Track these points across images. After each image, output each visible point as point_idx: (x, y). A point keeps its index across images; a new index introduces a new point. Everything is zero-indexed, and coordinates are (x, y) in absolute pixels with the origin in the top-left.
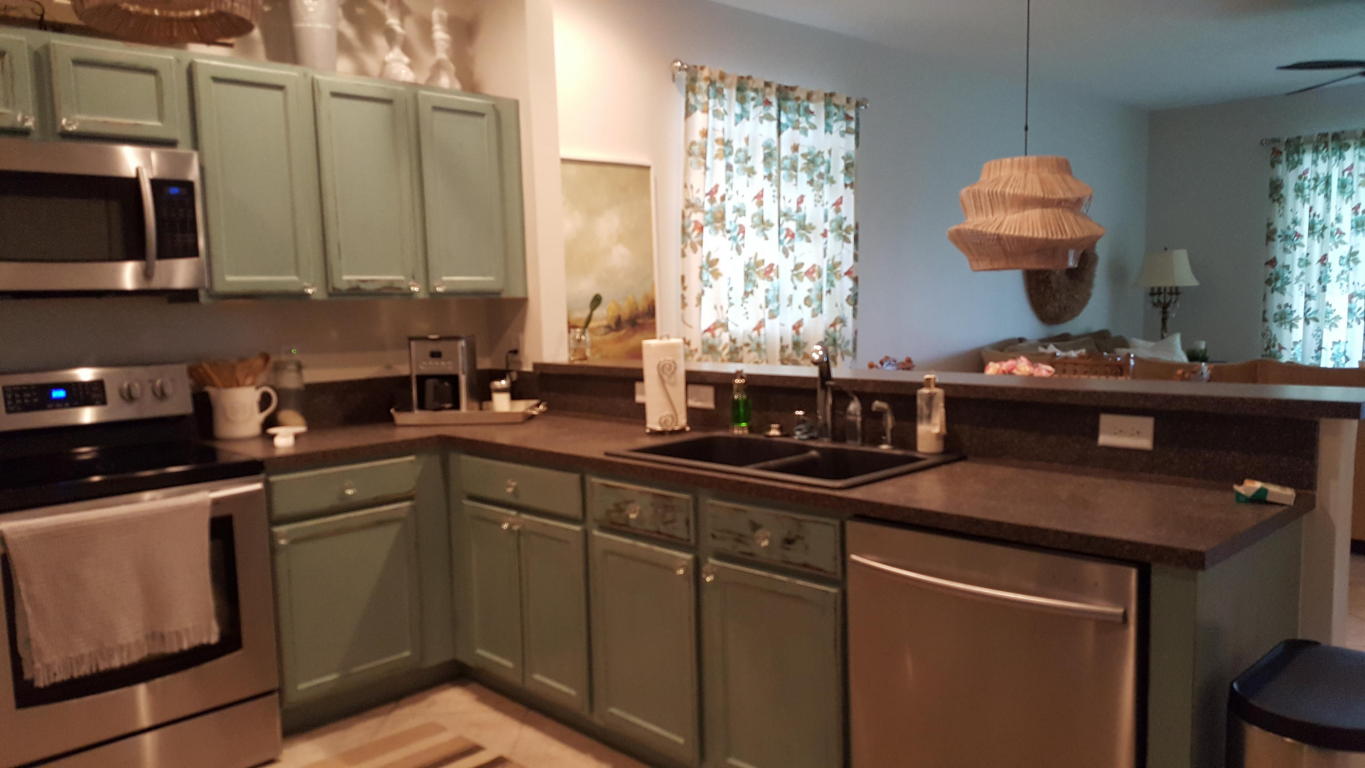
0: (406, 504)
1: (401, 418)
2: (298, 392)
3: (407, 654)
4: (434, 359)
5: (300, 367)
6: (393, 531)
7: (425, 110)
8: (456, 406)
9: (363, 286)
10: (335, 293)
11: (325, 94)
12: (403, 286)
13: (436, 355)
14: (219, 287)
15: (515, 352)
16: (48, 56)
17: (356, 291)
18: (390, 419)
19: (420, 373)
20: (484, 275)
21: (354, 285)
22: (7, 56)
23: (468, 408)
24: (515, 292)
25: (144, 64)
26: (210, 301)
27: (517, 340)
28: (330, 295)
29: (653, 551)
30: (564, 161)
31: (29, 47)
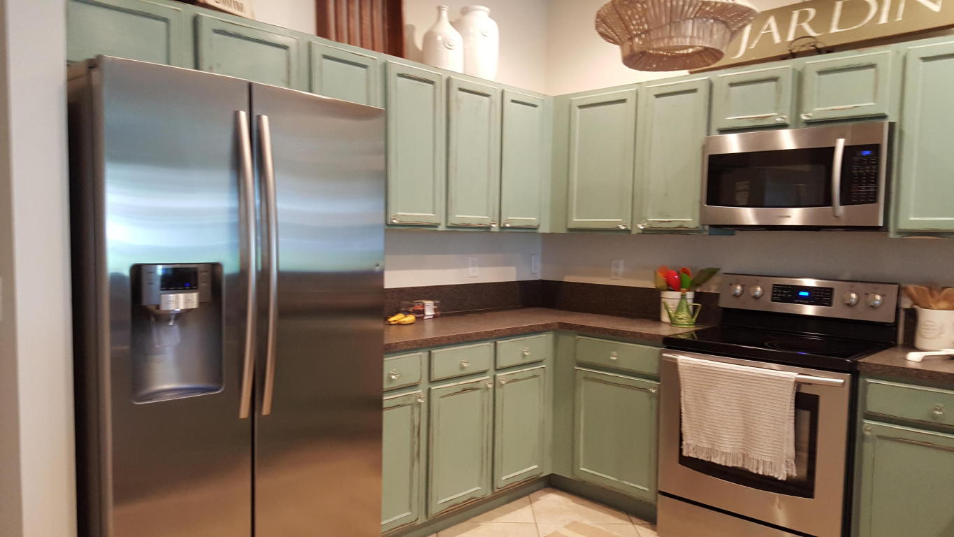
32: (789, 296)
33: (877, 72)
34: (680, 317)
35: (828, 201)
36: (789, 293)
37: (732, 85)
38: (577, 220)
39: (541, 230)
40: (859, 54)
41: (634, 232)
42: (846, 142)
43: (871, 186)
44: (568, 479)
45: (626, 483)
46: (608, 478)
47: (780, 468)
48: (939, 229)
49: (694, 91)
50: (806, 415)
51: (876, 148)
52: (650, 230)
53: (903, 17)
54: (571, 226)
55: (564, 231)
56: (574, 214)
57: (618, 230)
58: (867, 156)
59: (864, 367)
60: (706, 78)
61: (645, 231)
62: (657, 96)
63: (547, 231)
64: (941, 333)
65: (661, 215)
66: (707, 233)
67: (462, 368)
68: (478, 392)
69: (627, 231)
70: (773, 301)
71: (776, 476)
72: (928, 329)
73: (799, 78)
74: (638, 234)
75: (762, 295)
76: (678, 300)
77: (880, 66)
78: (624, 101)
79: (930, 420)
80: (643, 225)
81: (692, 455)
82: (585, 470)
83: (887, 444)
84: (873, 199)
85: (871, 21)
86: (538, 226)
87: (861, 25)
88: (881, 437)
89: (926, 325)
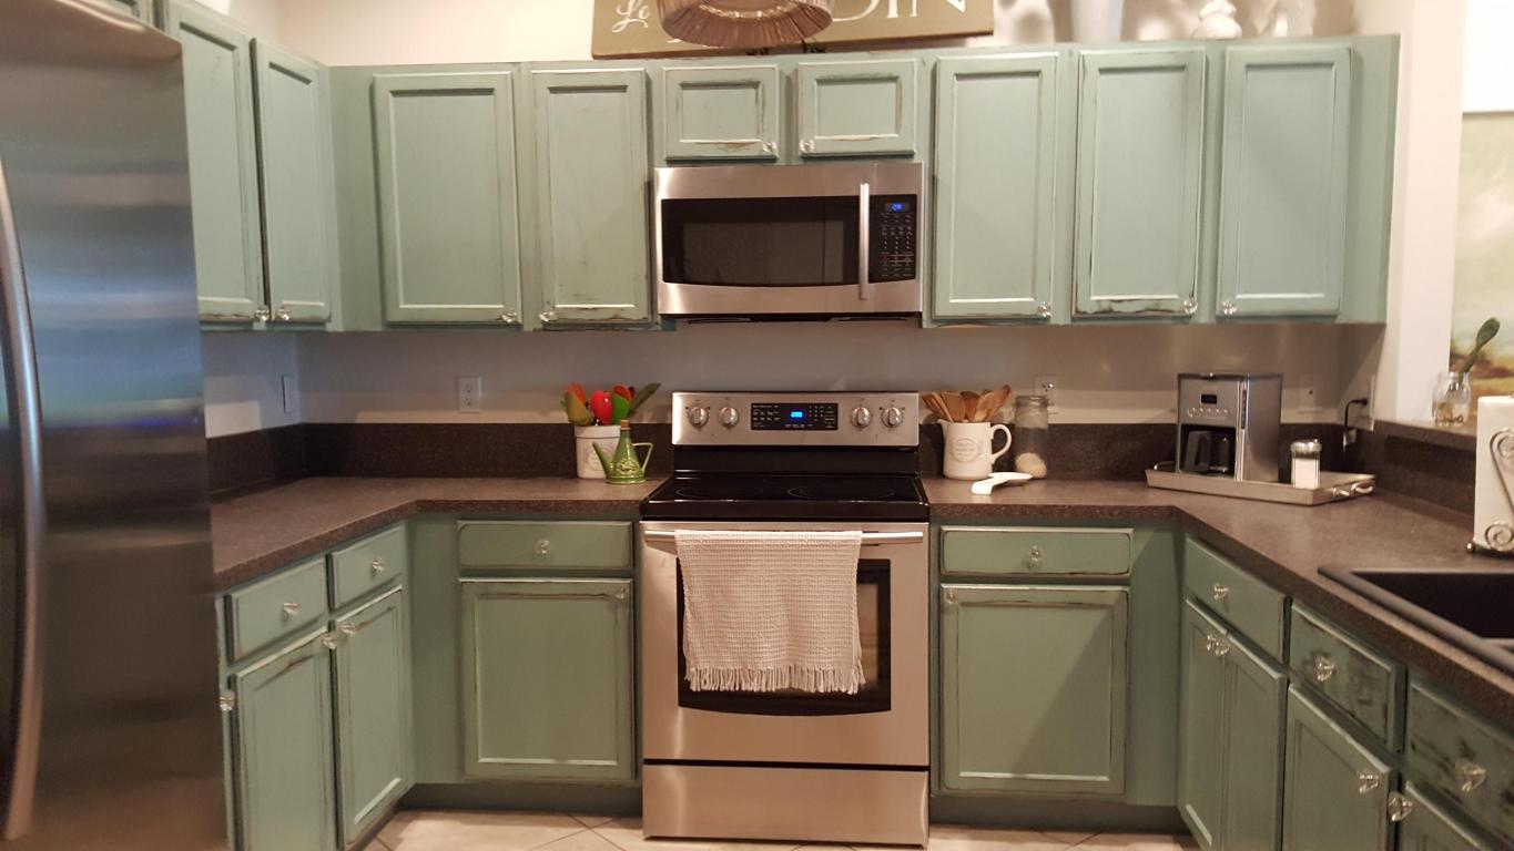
0: (1119, 588)
1: (1155, 477)
2: (1039, 432)
3: (1104, 778)
4: (1206, 405)
5: (1045, 403)
6: (1096, 617)
7: (1235, 71)
8: (1231, 473)
9: (1116, 307)
10: (1079, 316)
11: (1093, 71)
12: (1175, 307)
13: (1209, 399)
14: (941, 311)
15: (1365, 402)
16: (796, 78)
17: (1106, 314)
18: (1144, 479)
19: (1187, 422)
20: (1306, 291)
21: (1105, 306)
22: (761, 86)
23: (1247, 476)
24: (1364, 315)
25: (886, 72)
26: (934, 326)
27: (1368, 384)
28: (1073, 319)
29: (1345, 741)
30: (1467, 116)
31: (781, 72)
32: (777, 419)
33: (900, 87)
34: (624, 467)
35: (851, 276)
36: (776, 416)
37: (685, 86)
38: (406, 307)
39: (330, 327)
40: (873, 58)
41: (528, 327)
42: (871, 188)
43: (908, 255)
44: (451, 785)
45: (573, 762)
46: (538, 762)
47: (849, 676)
48: (984, 315)
49: (623, 89)
50: (872, 590)
51: (912, 200)
52: (560, 325)
53: (917, 12)
54: (394, 317)
55: (379, 328)
56: (401, 296)
57: (499, 325)
58: (898, 212)
59: (938, 511)
60: (641, 69)
61: (547, 327)
62: (553, 90)
63: (340, 328)
64: (979, 454)
65: (577, 298)
66: (659, 328)
67: (286, 618)
68: (311, 661)
69: (517, 326)
70: (753, 428)
71: (843, 690)
72: (963, 450)
73: (790, 87)
74: (535, 330)
75: (738, 421)
76: (617, 440)
77: (903, 79)
78: (489, 91)
79: (1026, 571)
80: (546, 316)
81: (709, 687)
82: (489, 761)
83: (972, 611)
84: (910, 272)
85: (873, 12)
86: (329, 320)
87: (863, 15)
88: (966, 605)
89: (961, 445)
